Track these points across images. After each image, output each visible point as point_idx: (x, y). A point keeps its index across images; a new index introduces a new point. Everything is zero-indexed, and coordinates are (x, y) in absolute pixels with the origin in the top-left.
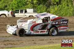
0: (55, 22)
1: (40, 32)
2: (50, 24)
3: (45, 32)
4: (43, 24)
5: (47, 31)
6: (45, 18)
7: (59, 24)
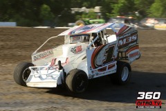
0: (122, 39)
2: (116, 45)
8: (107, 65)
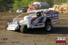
0: (49, 15)
2: (45, 17)
7: (52, 17)
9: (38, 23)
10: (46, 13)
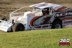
0: (59, 14)
1: (43, 27)
3: (48, 26)
4: (45, 16)
5: (50, 26)
6: (45, 9)
7: (64, 16)
8: (42, 26)
9: (41, 24)
10: (56, 10)
